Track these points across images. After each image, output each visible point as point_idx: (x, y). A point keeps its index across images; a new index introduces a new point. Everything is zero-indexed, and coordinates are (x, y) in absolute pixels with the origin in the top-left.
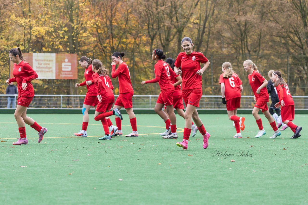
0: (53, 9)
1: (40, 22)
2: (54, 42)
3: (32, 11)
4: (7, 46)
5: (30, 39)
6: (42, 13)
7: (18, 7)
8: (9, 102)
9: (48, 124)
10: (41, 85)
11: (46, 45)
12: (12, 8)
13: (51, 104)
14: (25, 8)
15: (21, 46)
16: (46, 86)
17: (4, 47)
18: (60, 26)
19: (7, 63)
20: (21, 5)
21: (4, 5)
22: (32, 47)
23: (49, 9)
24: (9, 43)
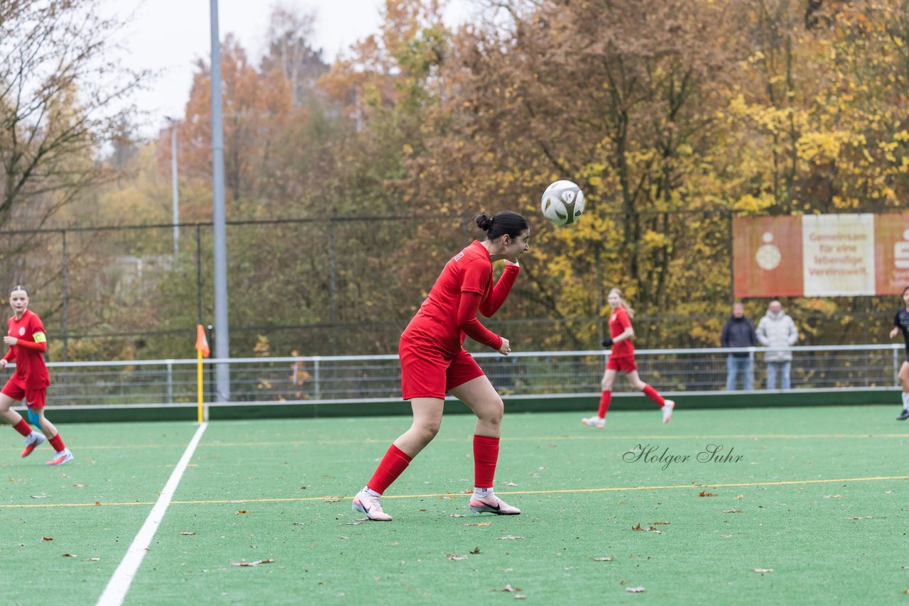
0: (864, 73)
1: (824, 118)
2: (867, 177)
3: (796, 84)
4: (721, 196)
5: (794, 171)
6: (829, 89)
7: (755, 71)
8: (732, 372)
9: (853, 436)
10: (829, 315)
11: (844, 189)
12: (734, 78)
13: (863, 376)
14: (776, 74)
15: (764, 194)
16: (847, 319)
17: (712, 202)
18: (884, 128)
19: (722, 250)
20: (761, 66)
21: (711, 68)
22: (799, 196)
23: (849, 74)
24: (728, 186)
